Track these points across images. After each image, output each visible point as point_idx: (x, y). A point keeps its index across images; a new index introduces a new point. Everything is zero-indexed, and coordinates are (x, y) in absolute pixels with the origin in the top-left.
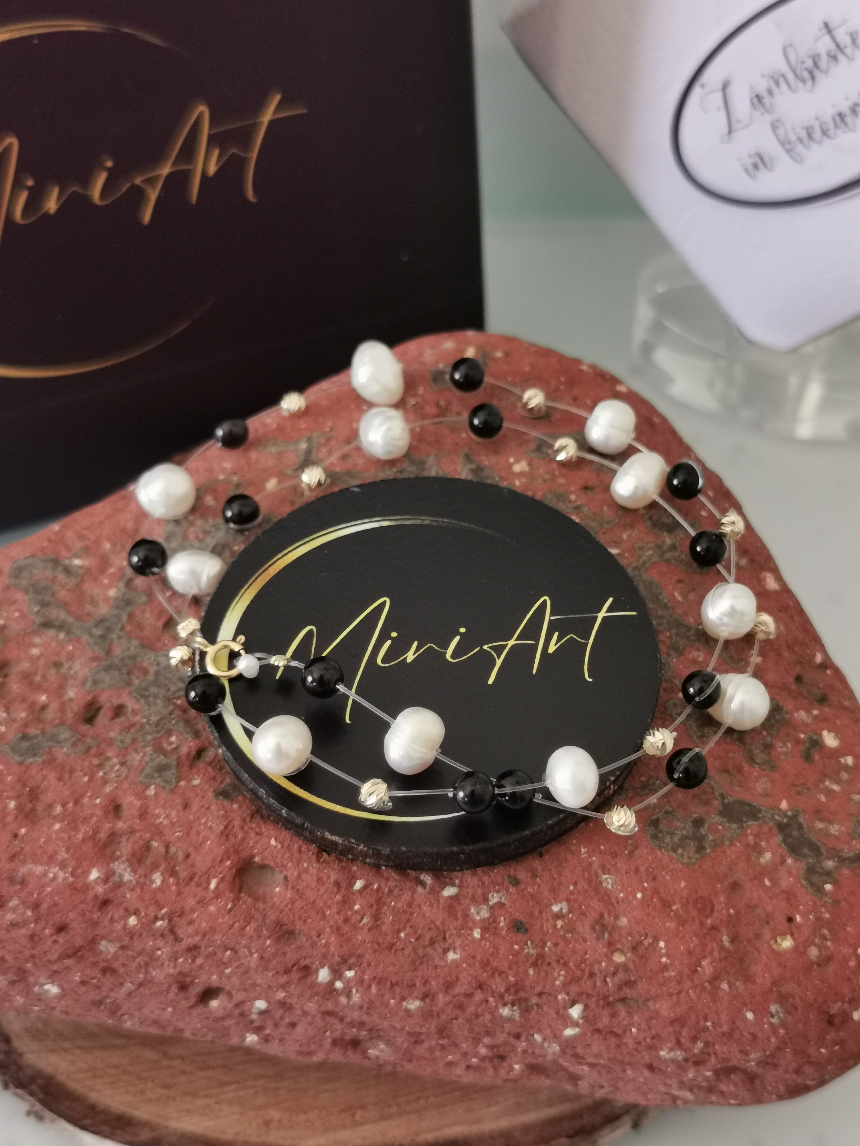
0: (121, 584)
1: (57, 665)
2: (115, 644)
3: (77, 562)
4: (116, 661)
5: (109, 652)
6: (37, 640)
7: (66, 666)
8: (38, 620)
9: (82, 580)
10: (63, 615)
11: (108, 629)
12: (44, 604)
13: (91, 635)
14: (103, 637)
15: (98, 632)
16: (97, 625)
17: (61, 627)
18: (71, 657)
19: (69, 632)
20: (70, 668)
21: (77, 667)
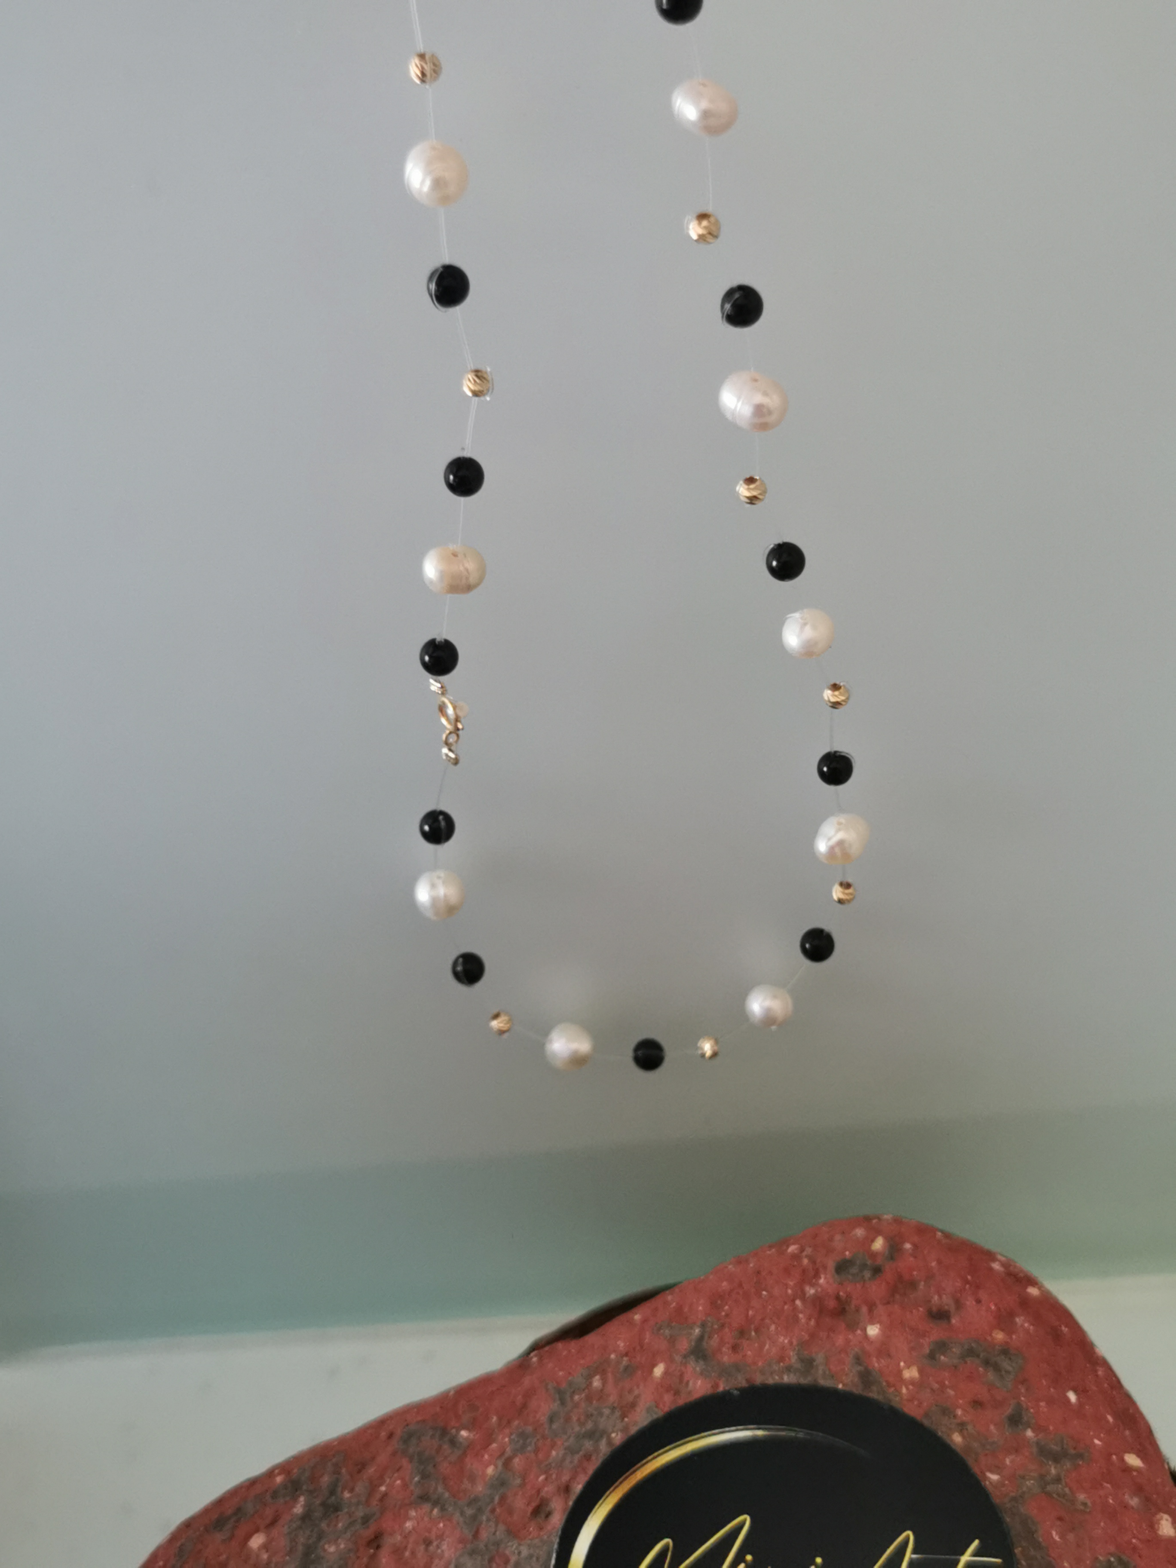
0: (500, 1463)
1: (428, 1543)
2: (483, 1526)
3: (464, 1433)
4: (482, 1546)
5: (476, 1535)
6: (413, 1513)
7: (435, 1544)
8: (418, 1492)
9: (465, 1454)
10: (440, 1489)
11: (480, 1510)
12: (425, 1476)
13: (462, 1513)
14: (474, 1518)
15: (469, 1512)
16: (469, 1504)
17: (436, 1503)
18: (441, 1537)
19: (443, 1509)
20: (438, 1547)
21: (444, 1547)
